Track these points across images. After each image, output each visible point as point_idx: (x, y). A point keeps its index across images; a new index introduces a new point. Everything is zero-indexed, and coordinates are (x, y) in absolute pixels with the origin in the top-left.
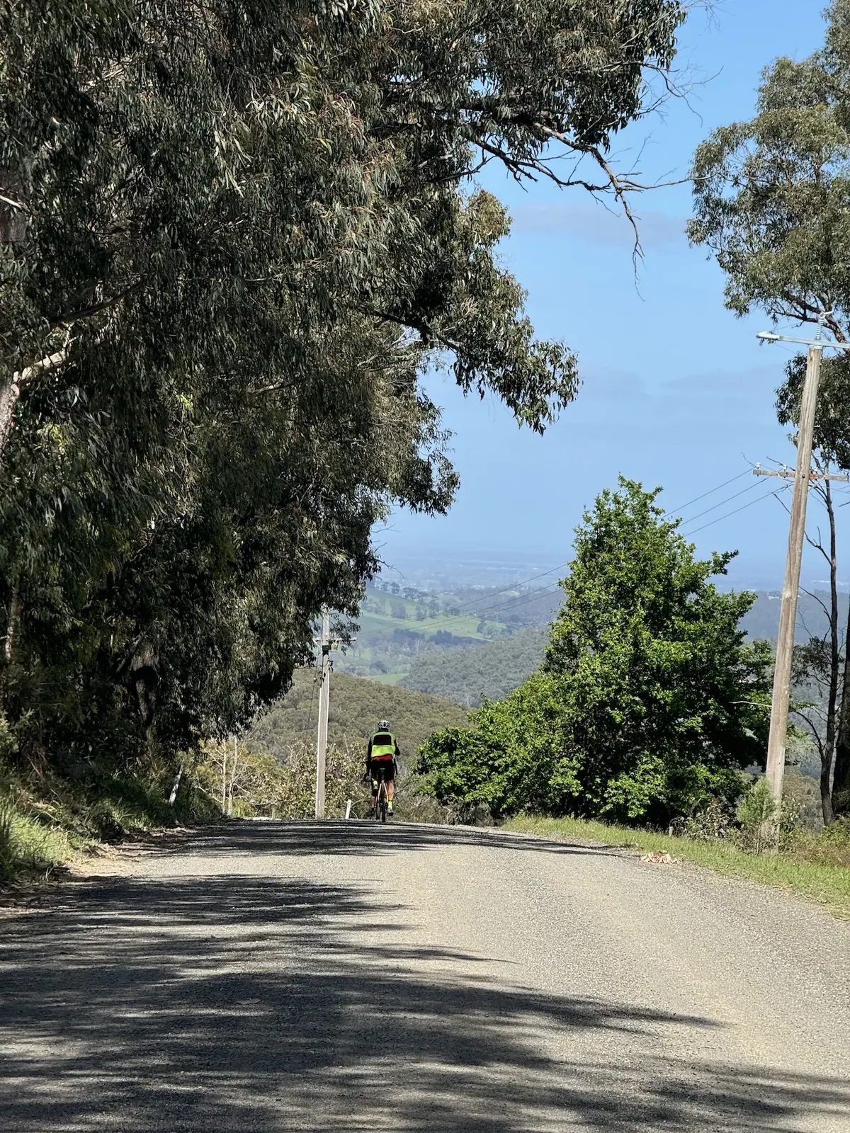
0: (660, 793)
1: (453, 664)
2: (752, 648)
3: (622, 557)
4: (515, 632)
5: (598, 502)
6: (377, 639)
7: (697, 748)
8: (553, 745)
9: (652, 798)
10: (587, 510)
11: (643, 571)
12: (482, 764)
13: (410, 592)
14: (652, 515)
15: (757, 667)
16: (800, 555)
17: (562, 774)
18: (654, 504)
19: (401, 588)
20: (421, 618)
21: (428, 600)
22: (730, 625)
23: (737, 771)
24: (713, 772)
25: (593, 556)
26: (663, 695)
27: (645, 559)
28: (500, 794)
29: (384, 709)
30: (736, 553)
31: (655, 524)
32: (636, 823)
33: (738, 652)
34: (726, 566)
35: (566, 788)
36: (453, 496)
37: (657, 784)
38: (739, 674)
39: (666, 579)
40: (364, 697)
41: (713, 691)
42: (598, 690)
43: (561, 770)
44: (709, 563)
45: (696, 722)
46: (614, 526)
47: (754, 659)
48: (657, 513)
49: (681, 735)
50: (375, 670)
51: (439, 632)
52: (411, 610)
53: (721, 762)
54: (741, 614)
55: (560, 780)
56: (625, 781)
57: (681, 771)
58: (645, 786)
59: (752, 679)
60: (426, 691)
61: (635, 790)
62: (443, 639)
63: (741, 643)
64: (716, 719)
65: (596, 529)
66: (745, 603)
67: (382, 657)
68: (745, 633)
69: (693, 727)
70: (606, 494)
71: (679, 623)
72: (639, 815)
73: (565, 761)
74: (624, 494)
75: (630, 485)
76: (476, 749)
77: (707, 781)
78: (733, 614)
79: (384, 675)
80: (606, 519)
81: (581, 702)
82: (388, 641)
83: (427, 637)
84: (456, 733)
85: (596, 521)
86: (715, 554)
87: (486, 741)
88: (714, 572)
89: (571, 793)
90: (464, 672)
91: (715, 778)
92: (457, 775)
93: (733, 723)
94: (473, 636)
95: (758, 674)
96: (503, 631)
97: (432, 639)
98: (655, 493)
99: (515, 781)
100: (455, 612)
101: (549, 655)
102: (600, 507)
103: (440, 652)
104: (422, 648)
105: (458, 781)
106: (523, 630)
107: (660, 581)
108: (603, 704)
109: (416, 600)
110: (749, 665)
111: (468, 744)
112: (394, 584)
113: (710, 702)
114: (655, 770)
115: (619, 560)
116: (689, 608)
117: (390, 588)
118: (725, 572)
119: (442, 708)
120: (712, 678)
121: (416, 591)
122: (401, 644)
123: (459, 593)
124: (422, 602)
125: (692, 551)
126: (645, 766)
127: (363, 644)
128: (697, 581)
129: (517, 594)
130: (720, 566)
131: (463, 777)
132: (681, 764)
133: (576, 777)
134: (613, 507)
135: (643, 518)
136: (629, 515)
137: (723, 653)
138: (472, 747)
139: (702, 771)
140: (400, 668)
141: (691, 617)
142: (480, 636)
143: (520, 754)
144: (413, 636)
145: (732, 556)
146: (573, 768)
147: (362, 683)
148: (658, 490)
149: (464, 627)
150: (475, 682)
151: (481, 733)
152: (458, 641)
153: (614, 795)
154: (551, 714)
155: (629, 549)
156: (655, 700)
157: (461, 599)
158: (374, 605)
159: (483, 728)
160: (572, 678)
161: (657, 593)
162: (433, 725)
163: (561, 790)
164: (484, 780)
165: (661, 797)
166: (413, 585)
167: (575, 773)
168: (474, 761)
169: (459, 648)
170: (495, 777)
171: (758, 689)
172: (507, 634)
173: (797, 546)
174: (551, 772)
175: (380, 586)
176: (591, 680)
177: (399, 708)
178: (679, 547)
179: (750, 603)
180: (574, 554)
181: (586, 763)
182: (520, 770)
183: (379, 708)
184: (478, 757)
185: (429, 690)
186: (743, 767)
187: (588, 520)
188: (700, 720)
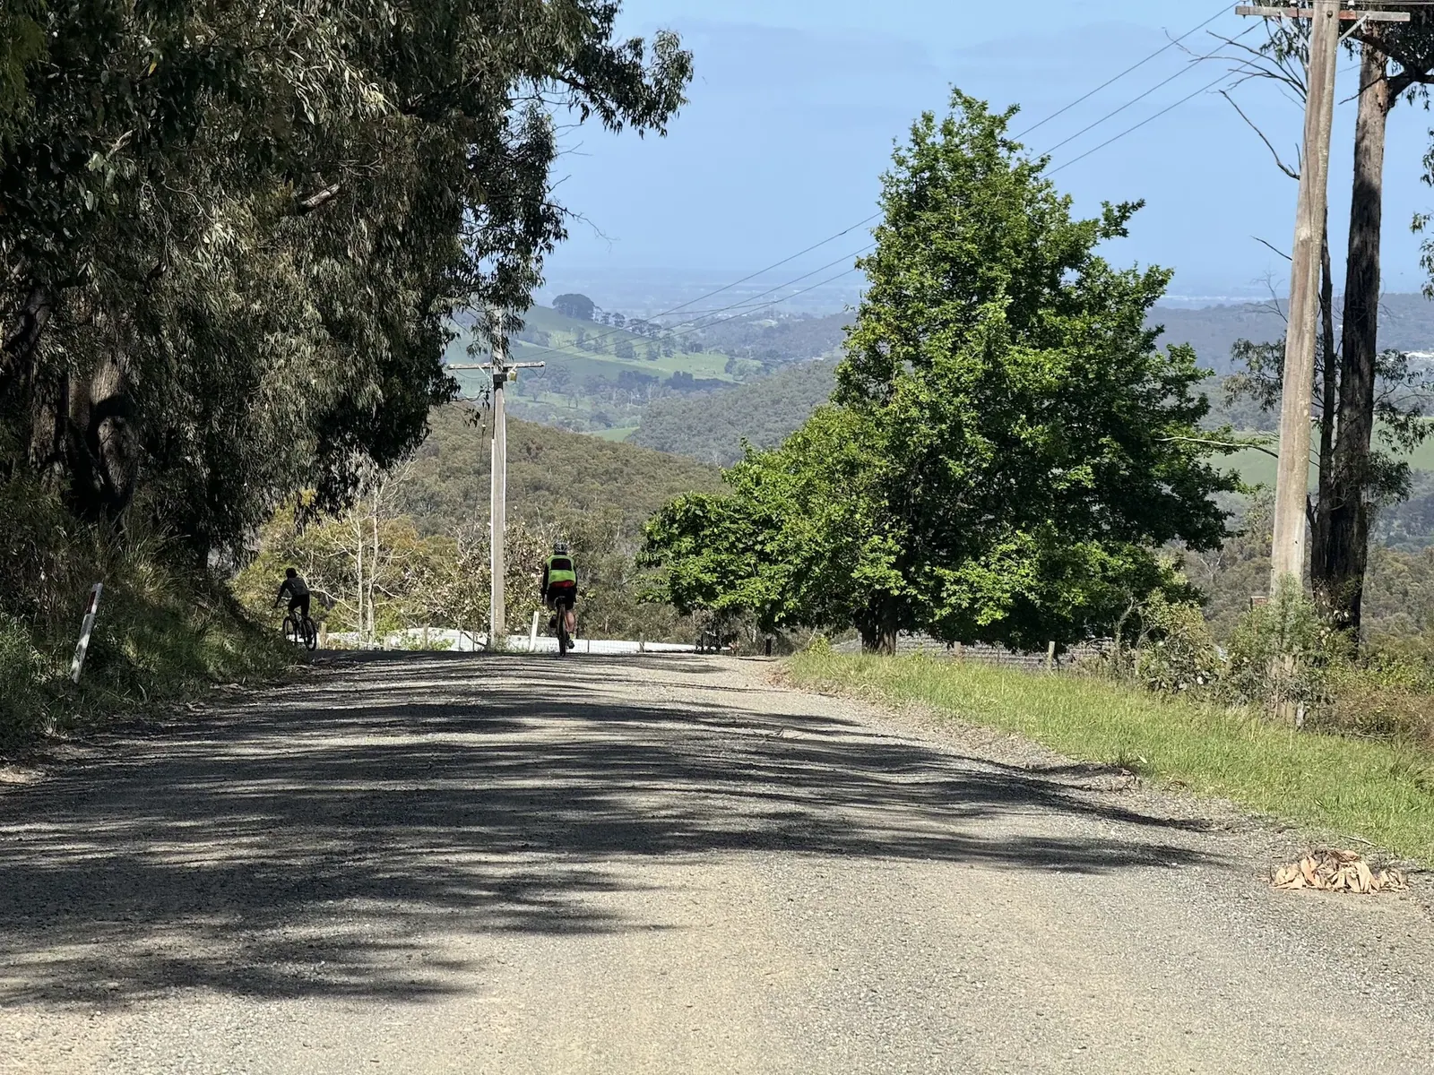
0: (1030, 589)
1: (694, 413)
2: (1166, 356)
3: (958, 217)
4: (774, 371)
5: (915, 131)
6: (597, 386)
7: (1084, 516)
8: (858, 516)
9: (1015, 596)
10: (898, 146)
11: (989, 238)
12: (745, 550)
13: (638, 324)
14: (1002, 152)
15: (1178, 384)
16: (1326, 160)
17: (872, 561)
18: (1006, 136)
19: (627, 320)
20: (652, 356)
21: (661, 334)
22: (1131, 319)
23: (1149, 549)
24: (1112, 552)
25: (911, 217)
26: (1032, 434)
27: (993, 220)
28: (774, 596)
29: (607, 472)
30: (1141, 204)
31: (1007, 166)
32: (991, 634)
33: (1145, 360)
34: (1125, 225)
35: (878, 582)
36: (683, 94)
37: (1024, 575)
38: (1149, 396)
39: (1029, 249)
40: (582, 457)
41: (1111, 424)
42: (923, 428)
43: (871, 556)
44: (1096, 221)
45: (1083, 474)
46: (943, 168)
47: (1171, 372)
48: (1011, 149)
49: (1059, 496)
50: (596, 423)
51: (677, 373)
52: (639, 347)
53: (1123, 535)
54: (1149, 302)
55: (868, 570)
56: (972, 570)
57: (1060, 552)
58: (1006, 577)
59: (1170, 401)
60: (662, 449)
61: (987, 584)
62: (682, 382)
63: (1153, 347)
64: (1112, 468)
65: (914, 176)
66: (1155, 283)
67: (604, 407)
68: (1160, 330)
69: (1080, 481)
70: (928, 119)
71: (1049, 317)
72: (995, 621)
73: (876, 539)
74: (960, 115)
75: (969, 104)
76: (734, 526)
77: (1103, 565)
78: (1135, 302)
79: (609, 430)
80: (929, 158)
81: (897, 448)
82: (612, 387)
83: (661, 380)
84: (701, 504)
85: (913, 162)
86: (1106, 204)
87: (750, 515)
88: (1106, 235)
89: (888, 590)
90: (709, 424)
91: (1115, 562)
92: (706, 569)
93: (1141, 473)
94: (720, 378)
95: (1181, 394)
96: (759, 369)
97: (669, 382)
98: (1007, 116)
99: (800, 576)
100: (697, 348)
101: (845, 378)
102: (918, 139)
103: (678, 399)
104: (654, 395)
105: (708, 578)
106: (784, 368)
107: (1019, 254)
108: (933, 452)
109: (647, 334)
110: (1166, 381)
111: (721, 519)
112: (617, 315)
113: (1104, 440)
114: (1020, 552)
115: (952, 221)
116: (1068, 295)
117: (612, 320)
118: (1124, 233)
119: (683, 470)
120: (1109, 403)
121: (644, 322)
122: (629, 390)
123: (700, 323)
124: (654, 338)
125: (1066, 207)
126: (1004, 547)
127: (580, 392)
128: (1078, 250)
129: (774, 323)
130: (1116, 222)
131: (714, 570)
132: (1061, 542)
133: (893, 566)
134: (940, 140)
135: (990, 155)
136: (967, 152)
137: (1121, 364)
138: (727, 524)
139: (1095, 552)
140: (627, 420)
141: (1068, 307)
142: (729, 378)
143: (807, 531)
144: (643, 379)
145: (1134, 207)
146: (890, 553)
147: (577, 439)
148: (1013, 110)
149: (706, 366)
150: (724, 436)
151: (741, 501)
152: (700, 384)
153: (954, 593)
154: (852, 467)
155: (968, 207)
156: (1017, 441)
157: (703, 332)
158: (593, 342)
159: (746, 492)
160: (883, 411)
161: (1014, 272)
162: (671, 490)
163: (870, 586)
164: (750, 575)
165: (1032, 596)
166: (642, 315)
167: (893, 559)
168: (733, 545)
169: (703, 394)
170: (765, 568)
171: (1179, 420)
172: (764, 373)
173: (1320, 144)
174: (855, 559)
175: (600, 318)
176: (914, 412)
177: (626, 470)
178: (1045, 201)
179: (1162, 282)
180: (880, 217)
181: (908, 543)
182: (806, 559)
183: (601, 470)
184: (738, 540)
185: (667, 446)
186: (1160, 540)
187: (901, 162)
188: (1089, 470)
